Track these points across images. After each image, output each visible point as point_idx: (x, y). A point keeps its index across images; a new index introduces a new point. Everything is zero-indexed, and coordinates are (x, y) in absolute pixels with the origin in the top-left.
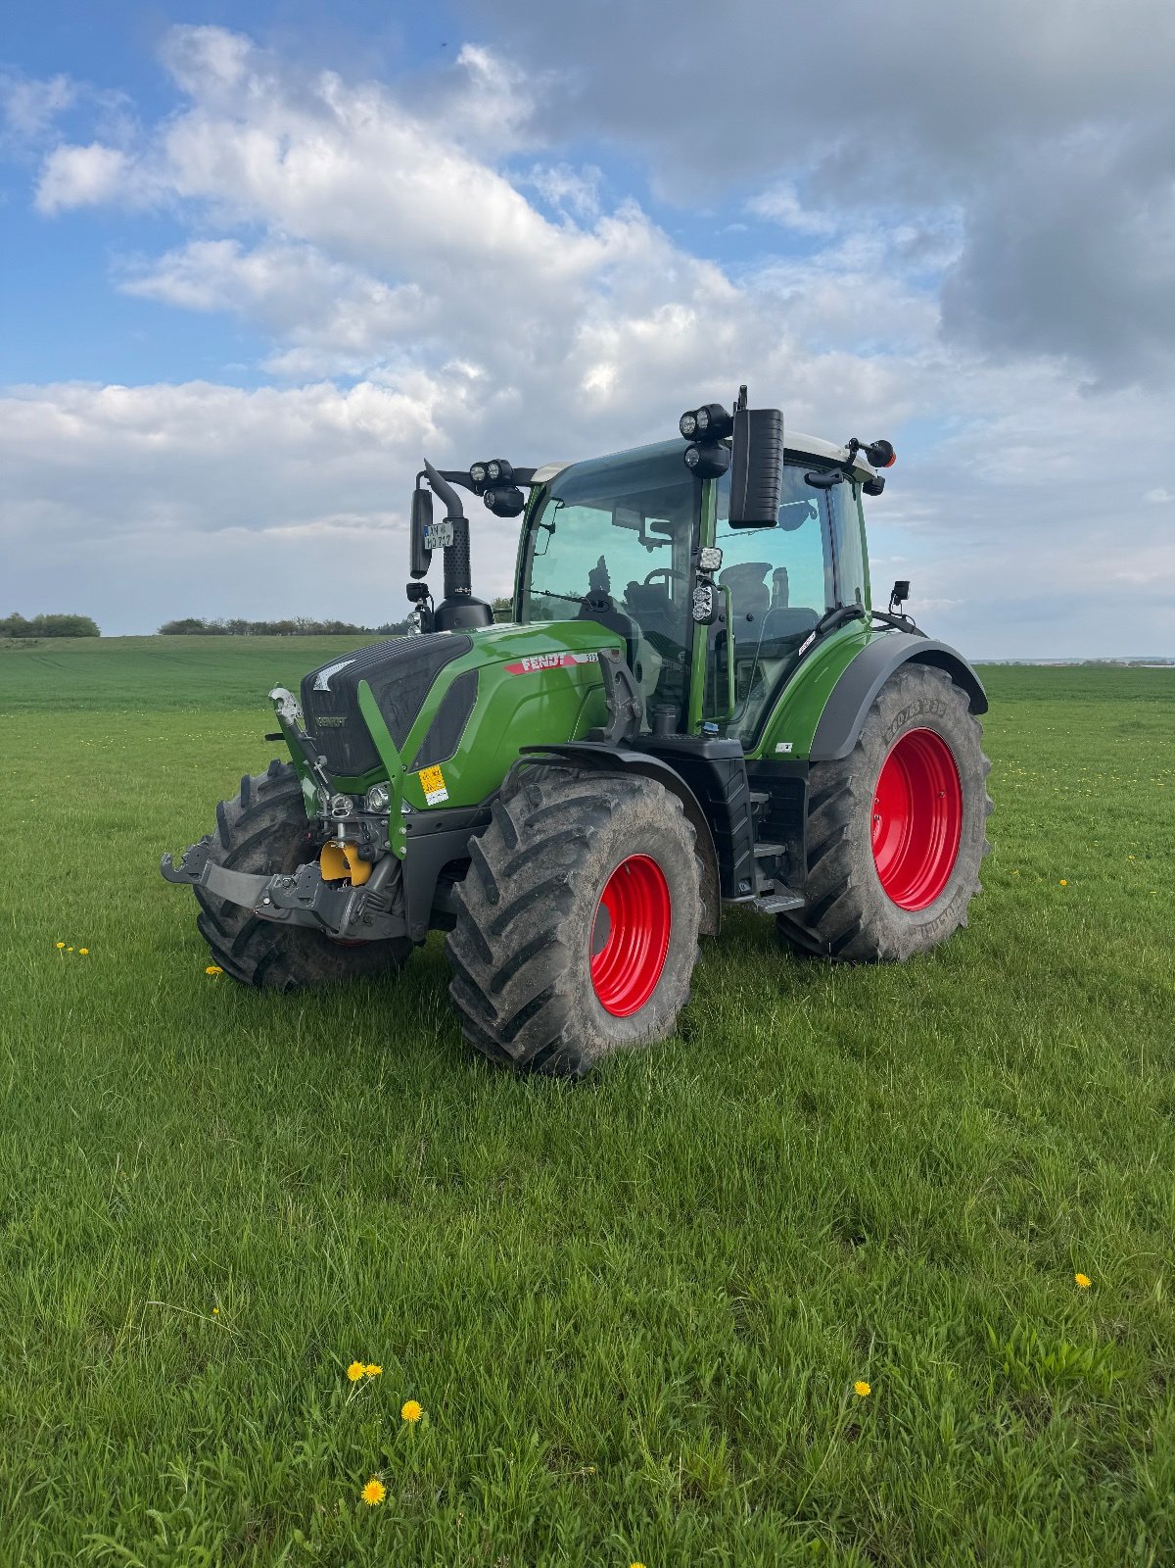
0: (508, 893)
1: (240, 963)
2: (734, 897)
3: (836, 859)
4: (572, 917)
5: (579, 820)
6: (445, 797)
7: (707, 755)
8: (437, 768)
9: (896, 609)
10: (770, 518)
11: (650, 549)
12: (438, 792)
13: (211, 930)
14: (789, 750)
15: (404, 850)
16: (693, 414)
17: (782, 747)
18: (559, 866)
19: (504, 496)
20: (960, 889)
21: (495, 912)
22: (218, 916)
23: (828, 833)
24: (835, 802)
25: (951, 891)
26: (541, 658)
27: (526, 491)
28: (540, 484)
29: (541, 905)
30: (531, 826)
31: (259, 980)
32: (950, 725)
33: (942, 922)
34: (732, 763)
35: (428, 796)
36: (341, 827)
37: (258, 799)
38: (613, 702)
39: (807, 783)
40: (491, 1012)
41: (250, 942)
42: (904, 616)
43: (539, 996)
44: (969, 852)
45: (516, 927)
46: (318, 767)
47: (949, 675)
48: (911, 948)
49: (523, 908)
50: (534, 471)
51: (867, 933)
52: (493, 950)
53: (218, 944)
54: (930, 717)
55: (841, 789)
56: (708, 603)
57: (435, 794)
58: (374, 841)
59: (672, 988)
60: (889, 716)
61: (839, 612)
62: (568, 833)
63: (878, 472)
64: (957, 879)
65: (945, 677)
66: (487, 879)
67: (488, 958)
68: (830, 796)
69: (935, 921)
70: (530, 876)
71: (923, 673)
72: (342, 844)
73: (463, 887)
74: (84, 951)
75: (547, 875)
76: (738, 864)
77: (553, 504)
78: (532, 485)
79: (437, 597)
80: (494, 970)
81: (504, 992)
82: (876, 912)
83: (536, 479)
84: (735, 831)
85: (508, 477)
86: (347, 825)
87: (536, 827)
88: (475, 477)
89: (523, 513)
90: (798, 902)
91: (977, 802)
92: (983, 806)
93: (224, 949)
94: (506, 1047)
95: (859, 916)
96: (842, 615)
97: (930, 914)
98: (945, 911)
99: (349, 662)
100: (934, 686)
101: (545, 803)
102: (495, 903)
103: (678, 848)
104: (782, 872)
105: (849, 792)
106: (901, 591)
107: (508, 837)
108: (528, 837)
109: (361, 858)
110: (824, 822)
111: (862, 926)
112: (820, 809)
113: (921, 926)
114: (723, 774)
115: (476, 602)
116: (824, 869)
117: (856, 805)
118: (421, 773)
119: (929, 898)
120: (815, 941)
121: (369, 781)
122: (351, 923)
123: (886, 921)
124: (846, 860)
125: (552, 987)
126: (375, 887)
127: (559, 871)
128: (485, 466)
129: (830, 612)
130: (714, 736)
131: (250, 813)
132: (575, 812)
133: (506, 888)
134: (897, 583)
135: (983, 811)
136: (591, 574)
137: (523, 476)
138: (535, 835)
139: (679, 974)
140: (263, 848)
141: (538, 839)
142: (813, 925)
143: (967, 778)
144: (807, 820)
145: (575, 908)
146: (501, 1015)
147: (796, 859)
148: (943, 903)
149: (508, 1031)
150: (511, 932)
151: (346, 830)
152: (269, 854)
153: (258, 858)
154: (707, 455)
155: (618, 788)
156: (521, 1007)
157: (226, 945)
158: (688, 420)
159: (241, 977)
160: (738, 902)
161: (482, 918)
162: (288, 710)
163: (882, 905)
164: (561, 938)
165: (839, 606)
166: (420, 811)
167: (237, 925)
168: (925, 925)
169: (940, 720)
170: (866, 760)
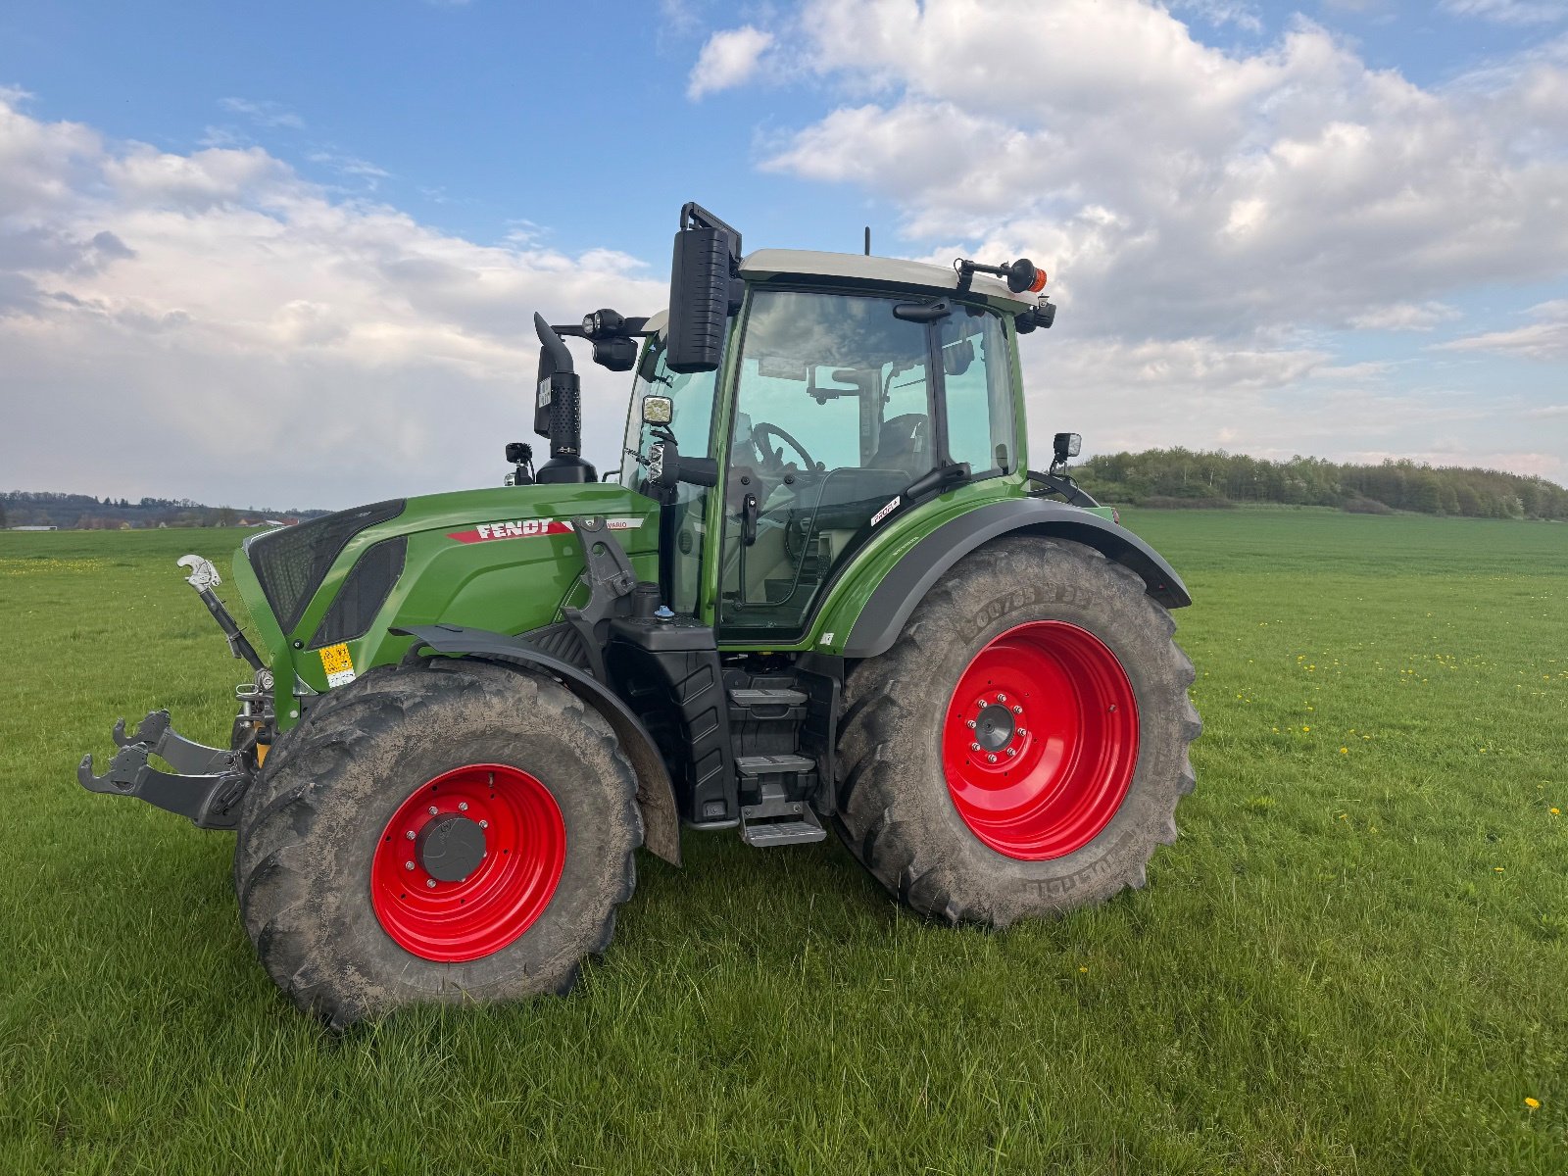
2: (694, 823)
3: (876, 785)
4: (311, 838)
6: (353, 679)
7: (652, 646)
8: (343, 646)
10: (714, 359)
11: (821, 401)
12: (345, 673)
14: (829, 642)
17: (827, 639)
19: (614, 348)
23: (866, 750)
24: (874, 712)
25: (1111, 838)
26: (510, 525)
27: (639, 342)
28: (651, 334)
32: (1104, 619)
33: (1084, 880)
34: (694, 658)
35: (330, 677)
36: (244, 706)
39: (841, 684)
42: (1068, 478)
44: (1150, 788)
47: (1098, 554)
48: (1019, 911)
50: (645, 320)
51: (925, 885)
54: (1060, 608)
55: (880, 695)
57: (339, 675)
58: (272, 723)
60: (971, 605)
61: (939, 474)
65: (1092, 557)
68: (868, 704)
69: (1070, 877)
71: (1044, 551)
72: (247, 724)
76: (701, 782)
78: (646, 335)
82: (944, 860)
83: (649, 328)
84: (699, 737)
85: (618, 328)
86: (252, 703)
88: (584, 330)
89: (636, 366)
90: (816, 835)
92: (1175, 730)
95: (910, 861)
96: (943, 476)
97: (1061, 868)
98: (1092, 866)
105: (891, 701)
110: (863, 735)
111: (917, 875)
113: (1041, 882)
114: (677, 669)
115: (580, 464)
117: (902, 717)
118: (323, 652)
119: (1069, 847)
123: (963, 871)
124: (887, 787)
130: (669, 623)
134: (1059, 436)
135: (1176, 735)
137: (636, 325)
143: (1145, 689)
145: (317, 829)
148: (1091, 854)
151: (250, 709)
160: (702, 832)
162: (197, 578)
163: (954, 849)
165: (943, 465)
166: (320, 693)
168: (1048, 881)
169: (1084, 612)
170: (922, 660)
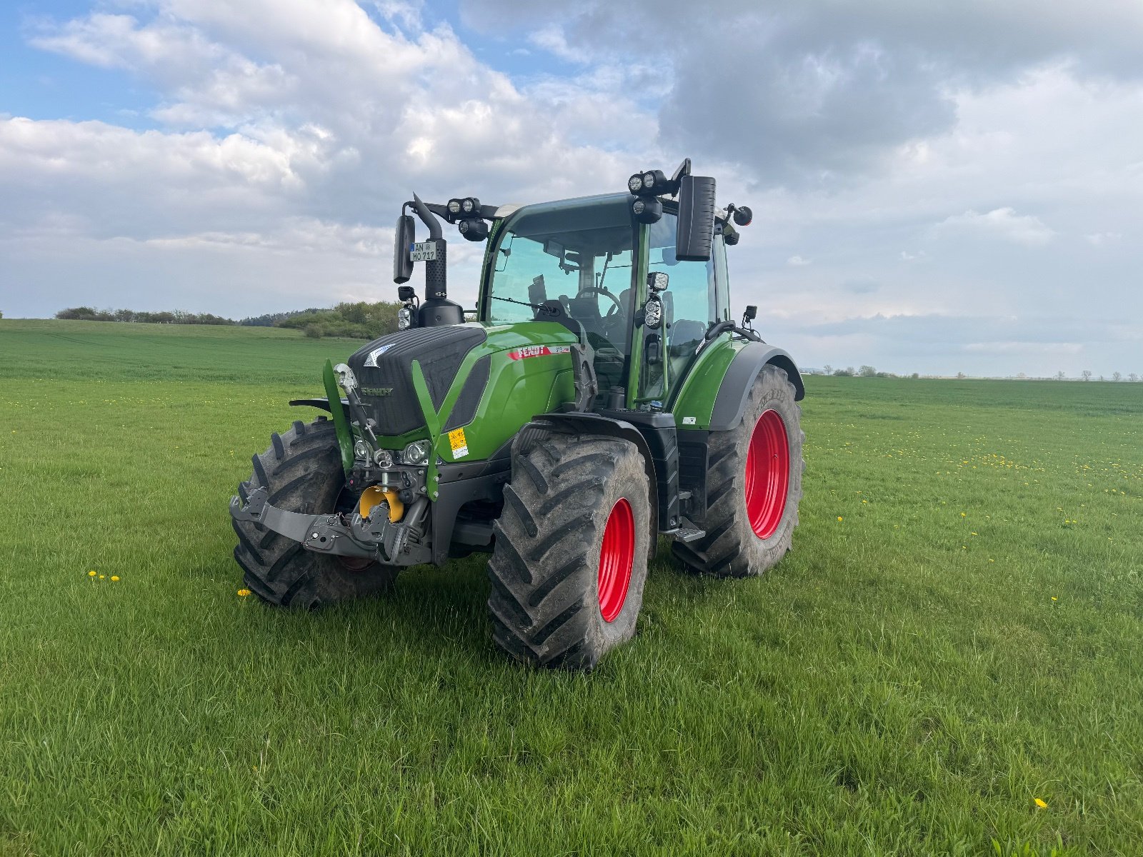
0: (543, 528)
1: (272, 586)
2: (667, 530)
3: (725, 502)
4: (593, 546)
5: (593, 472)
6: (466, 453)
7: (654, 424)
8: (461, 430)
9: (747, 326)
10: (706, 255)
12: (461, 449)
13: (248, 558)
14: (693, 423)
15: (436, 494)
16: (641, 176)
17: (688, 421)
18: (584, 507)
19: (474, 225)
20: (789, 523)
21: (532, 543)
22: (256, 548)
23: (720, 483)
24: (726, 461)
25: (783, 525)
26: (529, 349)
27: (489, 223)
28: (500, 218)
29: (571, 538)
30: (558, 476)
31: (286, 601)
32: (785, 408)
33: (780, 547)
34: (669, 431)
35: (454, 451)
36: (385, 476)
37: (289, 453)
38: (580, 383)
39: (708, 447)
40: (527, 621)
41: (285, 569)
42: (753, 331)
43: (569, 609)
44: (793, 497)
45: (551, 554)
46: (369, 427)
47: (786, 373)
48: (765, 566)
49: (559, 539)
51: (742, 556)
52: (532, 572)
53: (254, 571)
54: (776, 402)
55: (730, 450)
56: (657, 314)
57: (459, 450)
58: (413, 486)
59: (633, 600)
60: (757, 400)
61: (720, 325)
62: (589, 482)
63: (738, 228)
64: (787, 517)
65: (784, 374)
66: (526, 517)
67: (527, 578)
68: (722, 457)
69: (776, 546)
70: (559, 515)
71: (773, 370)
72: (385, 490)
73: (501, 523)
74: (115, 578)
75: (576, 514)
76: (670, 506)
77: (509, 235)
78: (493, 219)
79: (421, 298)
80: (531, 588)
81: (540, 605)
82: (748, 541)
83: (497, 215)
84: (669, 481)
85: (478, 211)
86: (389, 473)
87: (561, 476)
88: (452, 209)
89: (486, 239)
90: (702, 534)
91: (798, 462)
92: (800, 467)
93: (258, 575)
94: (534, 648)
95: (738, 544)
96: (721, 327)
97: (773, 541)
98: (781, 539)
99: (391, 345)
100: (778, 379)
101: (564, 460)
102: (534, 536)
103: (642, 493)
104: (690, 512)
105: (735, 454)
106: (750, 313)
107: (539, 484)
108: (555, 485)
109: (399, 500)
110: (717, 475)
111: (741, 551)
112: (715, 466)
113: (770, 550)
114: (665, 439)
115: (450, 304)
116: (716, 510)
117: (739, 463)
118: (450, 434)
119: (772, 529)
120: (703, 562)
121: (408, 440)
122: (400, 553)
123: (751, 548)
124: (732, 503)
125: (581, 601)
126: (411, 524)
127: (585, 511)
128: (461, 202)
129: (712, 325)
130: (658, 411)
131: (285, 465)
132: (589, 466)
133: (541, 525)
134: (748, 307)
136: (530, 288)
137: (488, 212)
138: (560, 483)
139: (638, 588)
140: (299, 492)
141: (563, 486)
142: (704, 551)
143: (793, 445)
144: (708, 472)
146: (535, 623)
147: (699, 501)
148: (780, 532)
149: (539, 638)
150: (547, 558)
151: (389, 478)
152: (304, 497)
153: (295, 500)
154: (649, 206)
155: (614, 448)
156: (552, 617)
157: (261, 572)
158: (635, 180)
159: (270, 598)
160: (669, 534)
161: (522, 547)
162: (348, 382)
163: (751, 535)
164: (588, 563)
165: (718, 321)
166: (449, 463)
167: (273, 556)
168: (771, 549)
169: (781, 404)
170: (745, 431)
